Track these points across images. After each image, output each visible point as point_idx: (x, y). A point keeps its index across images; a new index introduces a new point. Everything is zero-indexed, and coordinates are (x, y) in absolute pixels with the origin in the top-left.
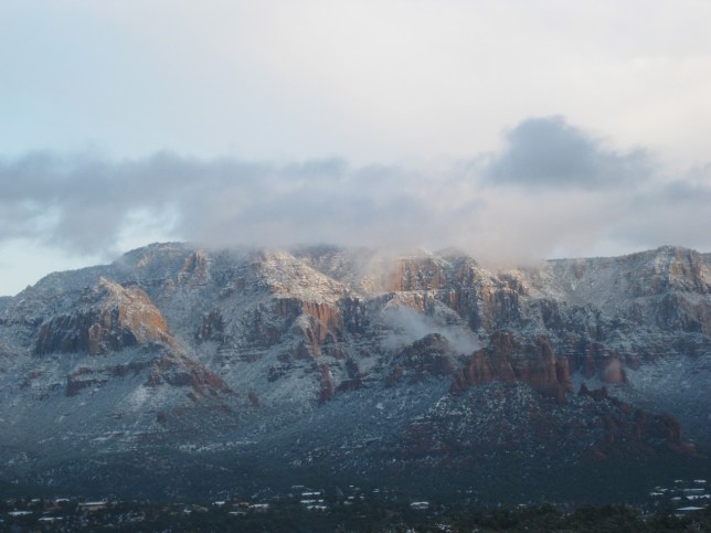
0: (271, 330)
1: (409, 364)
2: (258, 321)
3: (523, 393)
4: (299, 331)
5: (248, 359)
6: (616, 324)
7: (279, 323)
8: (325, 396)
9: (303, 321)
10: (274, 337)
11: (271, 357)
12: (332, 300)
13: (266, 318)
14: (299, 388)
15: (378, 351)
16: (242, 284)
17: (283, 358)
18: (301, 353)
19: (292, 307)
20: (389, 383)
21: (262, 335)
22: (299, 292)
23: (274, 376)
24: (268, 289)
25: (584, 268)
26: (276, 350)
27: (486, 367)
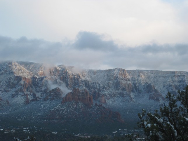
0: (13, 84)
1: (50, 95)
2: (10, 81)
3: (80, 104)
4: (21, 85)
5: (7, 91)
6: (104, 87)
7: (15, 82)
8: (27, 102)
9: (22, 82)
10: (14, 86)
11: (13, 91)
12: (30, 77)
13: (12, 81)
14: (20, 100)
15: (41, 91)
16: (6, 71)
17: (16, 91)
18: (21, 90)
19: (19, 78)
20: (45, 100)
21: (10, 85)
22: (21, 74)
23: (13, 96)
24: (13, 73)
25: (96, 72)
26: (14, 89)
27: (71, 97)
